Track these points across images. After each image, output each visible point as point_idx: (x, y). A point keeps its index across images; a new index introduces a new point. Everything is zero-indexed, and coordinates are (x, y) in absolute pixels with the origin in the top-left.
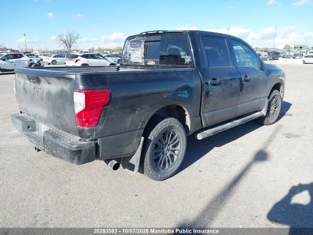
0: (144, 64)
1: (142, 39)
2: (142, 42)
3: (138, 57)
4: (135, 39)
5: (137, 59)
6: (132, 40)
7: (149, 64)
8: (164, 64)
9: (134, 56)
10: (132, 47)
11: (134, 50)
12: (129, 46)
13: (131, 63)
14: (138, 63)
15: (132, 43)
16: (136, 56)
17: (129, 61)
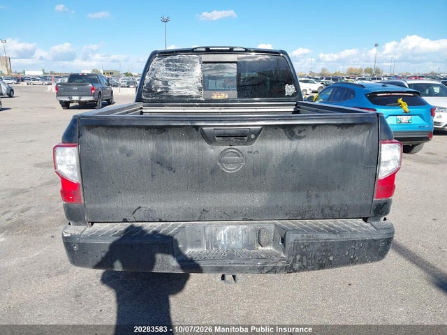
0: (202, 98)
1: (194, 58)
2: (195, 63)
3: (187, 88)
4: (176, 57)
5: (185, 90)
7: (215, 97)
8: (246, 96)
9: (179, 86)
10: (170, 70)
11: (177, 76)
12: (163, 68)
13: (170, 96)
14: (187, 97)
15: (171, 63)
16: (183, 86)
17: (165, 94)
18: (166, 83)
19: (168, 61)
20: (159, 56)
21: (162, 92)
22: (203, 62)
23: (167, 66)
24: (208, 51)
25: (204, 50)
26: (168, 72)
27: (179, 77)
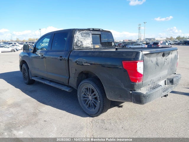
0: (92, 48)
1: (89, 32)
2: (90, 34)
3: (88, 44)
4: (84, 32)
5: (88, 45)
6: (81, 32)
7: (96, 47)
8: (104, 47)
9: (86, 43)
10: (83, 37)
11: (85, 39)
12: (80, 36)
13: (83, 47)
14: (88, 47)
15: (82, 34)
16: (87, 43)
17: (82, 46)
18: (81, 42)
19: (82, 33)
20: (79, 31)
21: (80, 46)
22: (92, 34)
23: (81, 35)
24: (93, 30)
25: (92, 29)
26: (82, 38)
27: (86, 40)
